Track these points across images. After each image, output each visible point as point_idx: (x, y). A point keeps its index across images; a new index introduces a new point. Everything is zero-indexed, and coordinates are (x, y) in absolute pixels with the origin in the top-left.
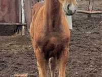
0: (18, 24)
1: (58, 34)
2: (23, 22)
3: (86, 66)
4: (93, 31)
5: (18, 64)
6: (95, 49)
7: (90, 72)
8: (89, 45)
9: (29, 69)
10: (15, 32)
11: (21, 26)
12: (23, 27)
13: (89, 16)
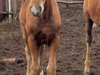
0: (5, 13)
1: (50, 25)
2: (10, 11)
3: (68, 50)
4: (72, 19)
5: (6, 49)
6: (75, 35)
7: (73, 56)
8: (69, 31)
9: (16, 53)
11: (8, 15)
12: (10, 16)
13: (67, 6)
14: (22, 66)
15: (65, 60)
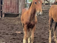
4: (44, 17)
7: (42, 32)
8: (42, 22)
9: (21, 30)
10: (17, 16)
12: (20, 15)
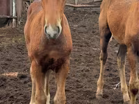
2: (14, 15)
4: (80, 24)
5: (8, 60)
6: (84, 44)
7: (82, 71)
8: (77, 39)
10: (5, 23)
12: (14, 20)
13: (74, 10)
14: (25, 82)
15: (74, 76)
